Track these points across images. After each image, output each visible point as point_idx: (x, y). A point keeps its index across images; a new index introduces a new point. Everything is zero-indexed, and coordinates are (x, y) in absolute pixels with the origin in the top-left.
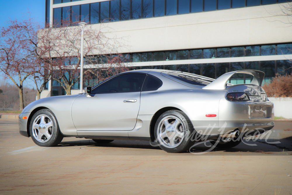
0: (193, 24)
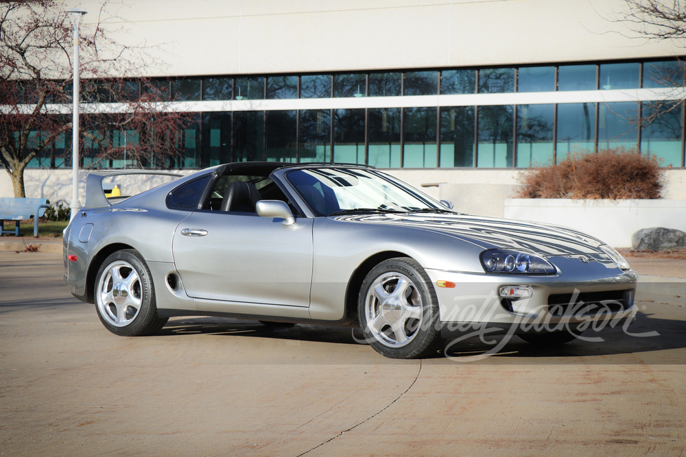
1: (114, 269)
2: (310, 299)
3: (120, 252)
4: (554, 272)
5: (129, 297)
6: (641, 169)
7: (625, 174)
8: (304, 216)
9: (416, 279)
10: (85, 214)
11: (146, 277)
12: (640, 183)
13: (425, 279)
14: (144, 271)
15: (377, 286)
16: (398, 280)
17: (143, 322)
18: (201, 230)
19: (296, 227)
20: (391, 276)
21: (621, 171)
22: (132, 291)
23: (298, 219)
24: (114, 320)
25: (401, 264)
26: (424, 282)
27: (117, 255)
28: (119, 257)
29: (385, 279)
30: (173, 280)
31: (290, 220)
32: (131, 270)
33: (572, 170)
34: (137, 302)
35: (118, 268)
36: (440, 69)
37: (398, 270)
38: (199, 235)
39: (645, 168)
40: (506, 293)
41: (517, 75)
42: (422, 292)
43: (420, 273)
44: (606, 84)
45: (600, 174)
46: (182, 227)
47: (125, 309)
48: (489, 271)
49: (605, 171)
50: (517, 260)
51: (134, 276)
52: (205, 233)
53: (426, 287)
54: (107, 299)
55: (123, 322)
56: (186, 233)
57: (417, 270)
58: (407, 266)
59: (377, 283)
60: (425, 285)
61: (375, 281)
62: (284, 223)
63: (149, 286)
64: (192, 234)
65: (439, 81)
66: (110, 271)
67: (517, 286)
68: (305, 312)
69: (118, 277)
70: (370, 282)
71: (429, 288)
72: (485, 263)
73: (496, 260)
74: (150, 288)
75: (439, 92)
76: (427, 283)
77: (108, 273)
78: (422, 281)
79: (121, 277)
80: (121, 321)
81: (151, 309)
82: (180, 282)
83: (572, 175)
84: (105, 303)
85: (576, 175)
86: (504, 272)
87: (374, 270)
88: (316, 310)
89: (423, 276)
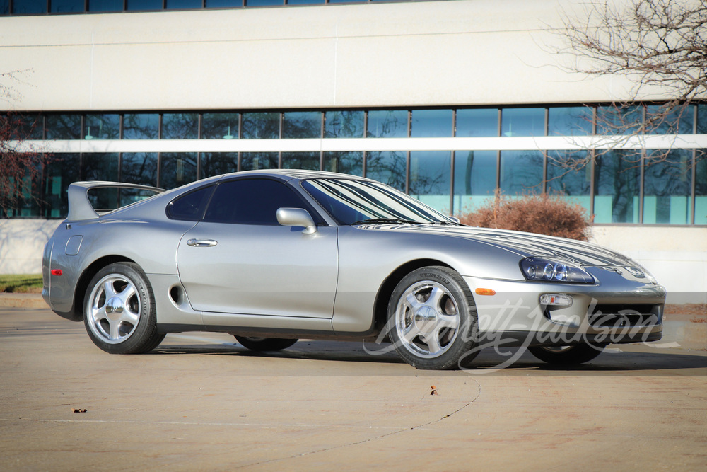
0: (174, 42)
1: (107, 283)
2: (334, 310)
3: (114, 264)
4: (592, 282)
5: (125, 312)
6: (569, 217)
7: (552, 222)
8: (326, 225)
9: (453, 287)
10: (69, 226)
11: (145, 290)
12: (568, 233)
13: (462, 288)
14: (143, 284)
15: (408, 295)
16: (432, 289)
17: (140, 338)
18: (210, 240)
19: (316, 236)
20: (424, 284)
21: (547, 219)
22: (128, 306)
23: (319, 227)
24: (106, 337)
25: (436, 272)
26: (461, 290)
27: (111, 268)
28: (114, 269)
29: (416, 288)
30: (176, 293)
31: (312, 229)
32: (126, 284)
33: (493, 218)
34: (134, 318)
35: (112, 281)
36: (324, 110)
37: (433, 278)
38: (208, 245)
39: (572, 216)
40: (547, 301)
41: (411, 119)
42: (459, 300)
43: (457, 281)
44: (508, 131)
45: (525, 222)
46: (188, 238)
47: (119, 326)
48: (529, 279)
49: (529, 219)
50: (555, 268)
51: (130, 291)
52: (215, 243)
53: (463, 296)
54: (98, 315)
55: (117, 338)
56: (193, 244)
57: (453, 278)
58: (443, 274)
59: (409, 293)
60: (463, 294)
61: (407, 290)
62: (305, 232)
63: (148, 300)
64: (200, 244)
65: (322, 124)
66: (103, 285)
67: (557, 294)
68: (327, 323)
69: (111, 291)
70: (401, 290)
71: (467, 296)
72: (525, 271)
73: (535, 268)
74: (149, 302)
75: (322, 135)
76: (464, 291)
77: (100, 286)
78: (459, 290)
79: (114, 291)
80: (115, 338)
81: (150, 325)
82: (184, 295)
83: (493, 223)
84: (95, 319)
85: (497, 223)
86: (543, 280)
87: (406, 279)
88: (340, 322)
89: (459, 284)
